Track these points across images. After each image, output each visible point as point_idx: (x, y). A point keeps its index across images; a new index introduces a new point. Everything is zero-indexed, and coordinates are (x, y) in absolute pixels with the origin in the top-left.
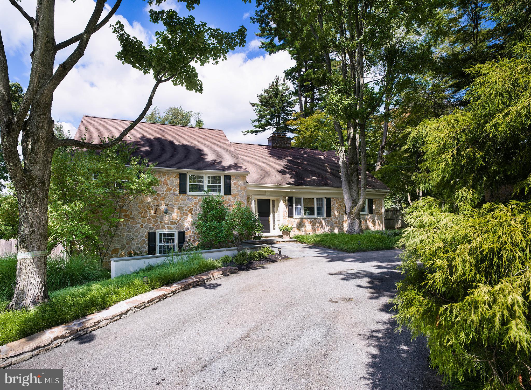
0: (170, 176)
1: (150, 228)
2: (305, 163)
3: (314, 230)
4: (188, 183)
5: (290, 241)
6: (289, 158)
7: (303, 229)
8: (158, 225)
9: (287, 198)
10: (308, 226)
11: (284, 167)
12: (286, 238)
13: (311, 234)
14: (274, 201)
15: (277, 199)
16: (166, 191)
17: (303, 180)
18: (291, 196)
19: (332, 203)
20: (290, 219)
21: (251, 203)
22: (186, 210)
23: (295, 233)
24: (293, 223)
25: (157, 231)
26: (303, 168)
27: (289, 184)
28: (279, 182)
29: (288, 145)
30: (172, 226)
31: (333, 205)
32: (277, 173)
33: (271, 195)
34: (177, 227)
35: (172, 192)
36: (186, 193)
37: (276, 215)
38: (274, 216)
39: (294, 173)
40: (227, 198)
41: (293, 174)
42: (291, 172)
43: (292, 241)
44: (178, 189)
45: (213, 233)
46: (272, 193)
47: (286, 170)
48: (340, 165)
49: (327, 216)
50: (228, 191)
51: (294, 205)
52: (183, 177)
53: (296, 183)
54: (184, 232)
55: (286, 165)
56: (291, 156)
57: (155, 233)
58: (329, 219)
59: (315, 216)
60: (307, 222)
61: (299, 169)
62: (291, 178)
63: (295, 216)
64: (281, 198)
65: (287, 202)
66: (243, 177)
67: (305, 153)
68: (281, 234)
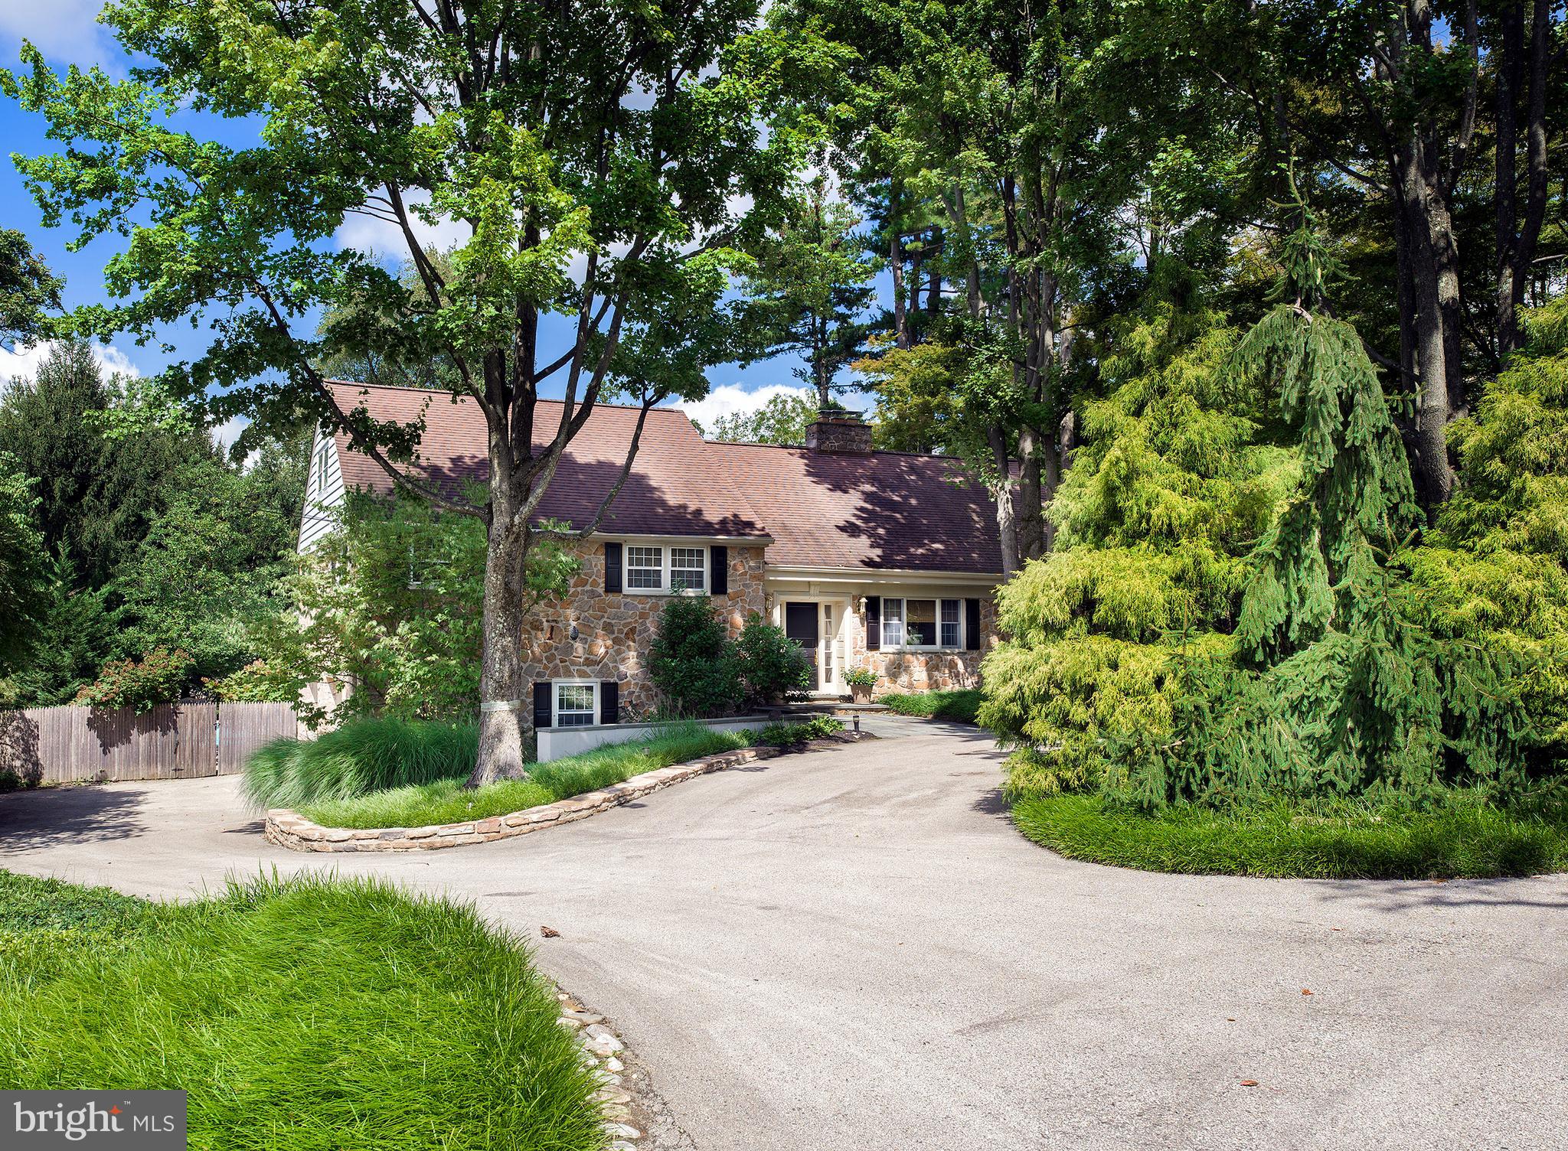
0: (584, 550)
1: (539, 674)
2: (913, 502)
3: (934, 684)
4: (626, 567)
5: (872, 710)
6: (868, 488)
7: (904, 679)
8: (556, 666)
9: (864, 600)
10: (919, 672)
11: (855, 515)
12: (861, 700)
13: (926, 691)
14: (828, 608)
15: (837, 603)
16: (576, 586)
17: (906, 552)
18: (873, 594)
19: (983, 612)
20: (870, 654)
21: (771, 614)
22: (620, 631)
23: (884, 688)
24: (877, 663)
25: (554, 680)
26: (905, 518)
27: (870, 563)
28: (843, 561)
29: (863, 446)
30: (588, 669)
31: (986, 617)
32: (837, 534)
33: (821, 593)
34: (600, 671)
35: (588, 588)
36: (620, 591)
37: (834, 644)
38: (828, 647)
39: (881, 531)
40: (717, 601)
41: (880, 537)
42: (875, 529)
43: (877, 710)
44: (602, 581)
45: (698, 684)
46: (825, 589)
47: (859, 523)
48: (998, 524)
49: (969, 647)
50: (719, 585)
51: (882, 618)
52: (613, 551)
53: (886, 562)
54: (616, 684)
55: (861, 509)
56: (872, 479)
57: (549, 686)
58: (975, 654)
59: (938, 646)
60: (916, 662)
61: (896, 520)
62: (872, 546)
63: (883, 648)
64: (848, 600)
65: (863, 610)
66: (758, 550)
67: (913, 469)
68: (848, 691)
